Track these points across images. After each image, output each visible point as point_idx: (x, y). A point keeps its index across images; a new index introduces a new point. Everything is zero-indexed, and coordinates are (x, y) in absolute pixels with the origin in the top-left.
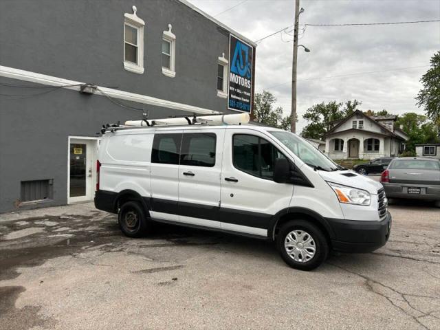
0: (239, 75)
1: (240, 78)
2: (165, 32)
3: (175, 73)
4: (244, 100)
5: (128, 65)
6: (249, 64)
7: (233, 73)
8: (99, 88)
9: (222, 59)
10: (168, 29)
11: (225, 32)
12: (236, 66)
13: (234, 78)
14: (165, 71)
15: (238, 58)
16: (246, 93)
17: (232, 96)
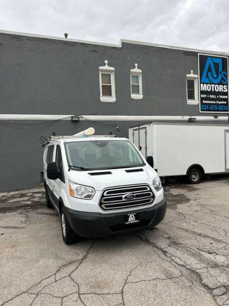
0: (211, 83)
1: (213, 86)
2: (132, 70)
3: (142, 96)
4: (220, 103)
5: (103, 99)
6: (224, 72)
7: (204, 84)
8: (83, 116)
9: (191, 75)
10: (134, 67)
11: (193, 54)
12: (207, 77)
13: (205, 87)
14: (134, 96)
15: (210, 70)
16: (221, 97)
17: (204, 102)
